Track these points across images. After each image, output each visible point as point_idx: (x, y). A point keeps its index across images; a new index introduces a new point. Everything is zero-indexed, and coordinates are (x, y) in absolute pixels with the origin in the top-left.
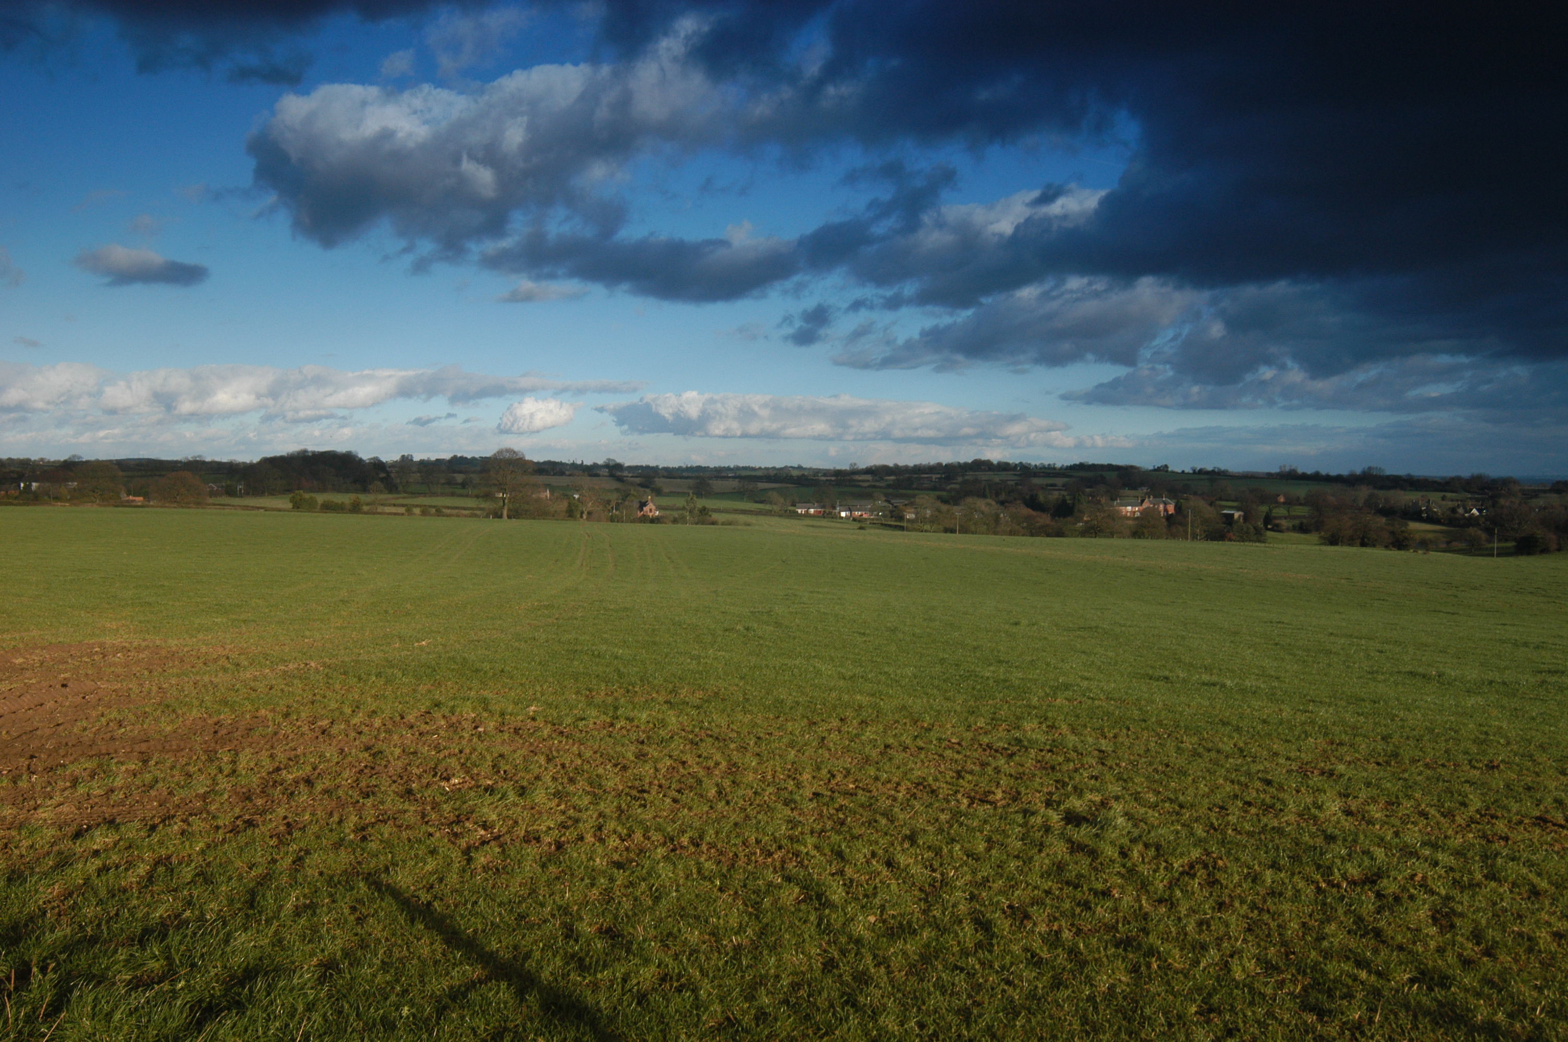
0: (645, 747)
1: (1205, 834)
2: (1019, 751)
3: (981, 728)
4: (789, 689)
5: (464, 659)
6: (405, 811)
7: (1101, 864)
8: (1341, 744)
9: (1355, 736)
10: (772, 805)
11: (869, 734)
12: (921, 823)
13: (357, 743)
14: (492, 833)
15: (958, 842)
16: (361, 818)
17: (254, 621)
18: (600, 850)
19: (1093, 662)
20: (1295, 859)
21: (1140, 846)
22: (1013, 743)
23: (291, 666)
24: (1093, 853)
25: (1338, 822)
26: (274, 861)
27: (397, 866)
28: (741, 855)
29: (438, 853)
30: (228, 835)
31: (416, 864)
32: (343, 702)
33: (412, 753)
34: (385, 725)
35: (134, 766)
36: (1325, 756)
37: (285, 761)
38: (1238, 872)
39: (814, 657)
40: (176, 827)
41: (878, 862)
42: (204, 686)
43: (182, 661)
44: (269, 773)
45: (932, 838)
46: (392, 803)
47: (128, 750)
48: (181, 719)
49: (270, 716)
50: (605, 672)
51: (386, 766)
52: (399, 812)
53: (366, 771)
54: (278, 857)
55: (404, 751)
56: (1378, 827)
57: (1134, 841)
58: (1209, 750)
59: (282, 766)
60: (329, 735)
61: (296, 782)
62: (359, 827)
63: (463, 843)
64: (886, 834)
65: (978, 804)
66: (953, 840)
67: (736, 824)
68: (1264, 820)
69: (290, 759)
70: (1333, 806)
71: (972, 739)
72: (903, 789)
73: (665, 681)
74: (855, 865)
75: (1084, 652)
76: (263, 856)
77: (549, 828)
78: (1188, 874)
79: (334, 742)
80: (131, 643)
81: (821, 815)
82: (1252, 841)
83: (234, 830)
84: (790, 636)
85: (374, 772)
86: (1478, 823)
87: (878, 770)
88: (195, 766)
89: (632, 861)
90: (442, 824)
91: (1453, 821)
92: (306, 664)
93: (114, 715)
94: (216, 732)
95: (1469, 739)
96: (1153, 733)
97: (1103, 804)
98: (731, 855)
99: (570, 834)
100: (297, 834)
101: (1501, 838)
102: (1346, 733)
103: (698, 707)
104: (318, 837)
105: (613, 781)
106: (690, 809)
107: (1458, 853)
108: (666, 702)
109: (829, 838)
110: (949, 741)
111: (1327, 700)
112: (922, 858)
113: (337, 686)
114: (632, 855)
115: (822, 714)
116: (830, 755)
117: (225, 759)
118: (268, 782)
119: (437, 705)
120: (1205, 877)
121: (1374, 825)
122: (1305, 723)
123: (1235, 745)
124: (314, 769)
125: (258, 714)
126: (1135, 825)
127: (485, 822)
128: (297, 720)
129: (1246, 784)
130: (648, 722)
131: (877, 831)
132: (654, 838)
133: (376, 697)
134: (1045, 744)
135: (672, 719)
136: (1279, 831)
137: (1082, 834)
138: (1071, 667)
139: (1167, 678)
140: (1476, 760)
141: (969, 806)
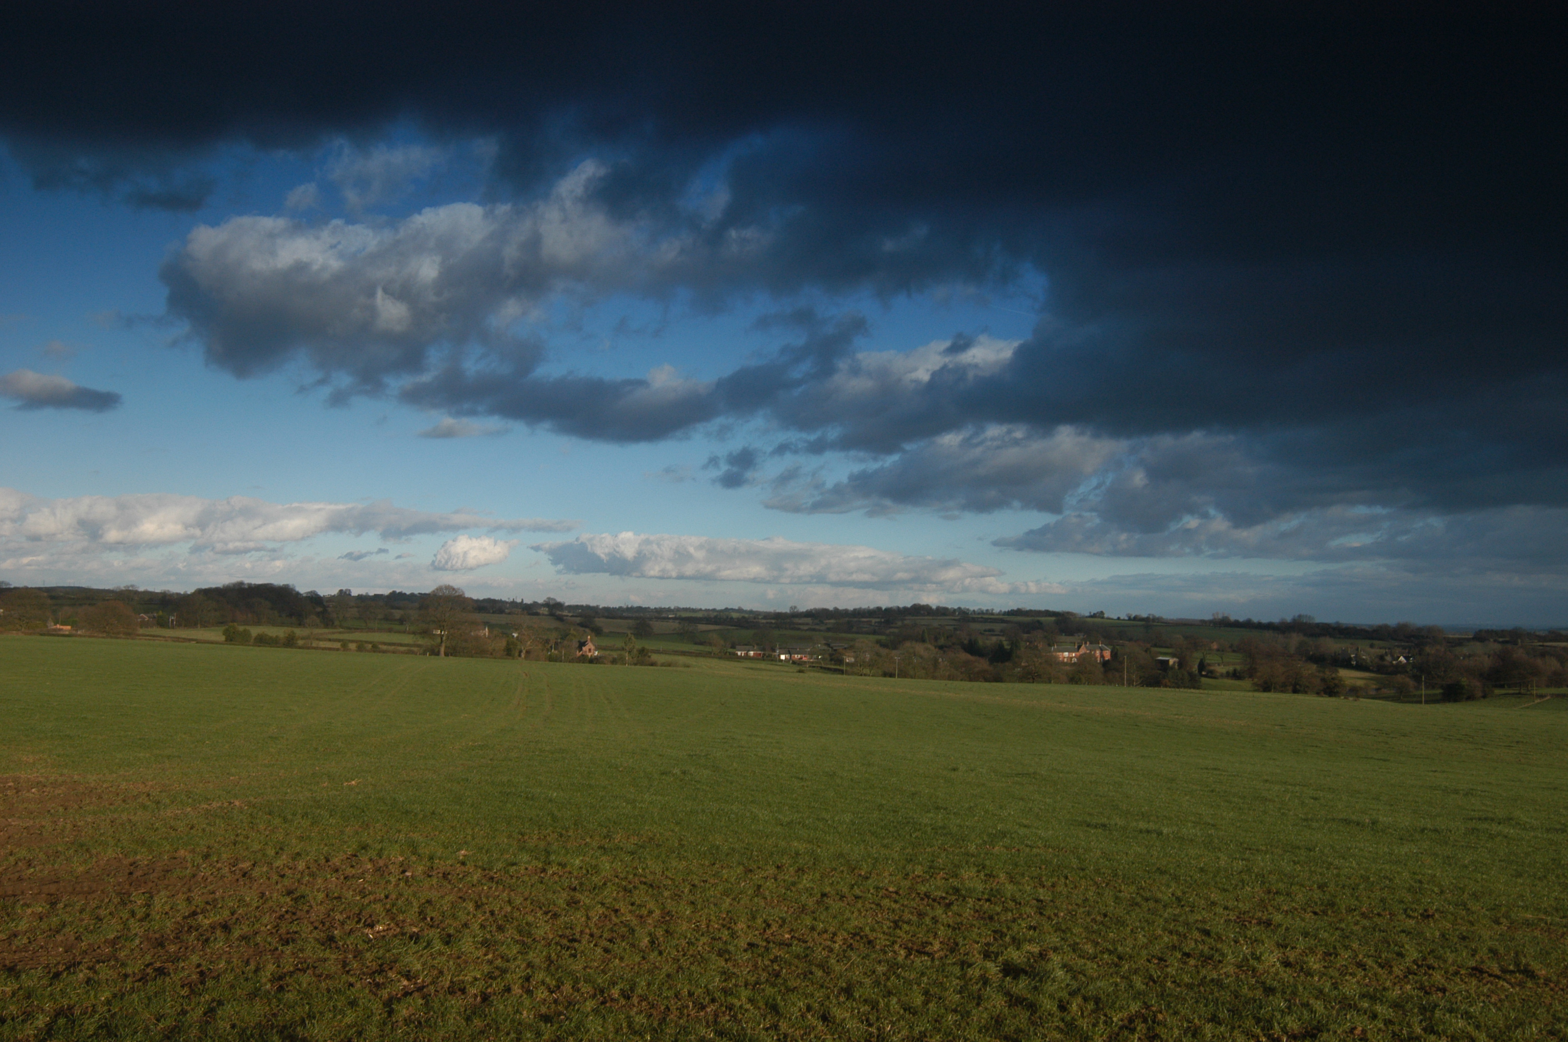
0: (577, 894)
1: (1144, 987)
2: (957, 900)
3: (919, 877)
4: (725, 834)
5: (394, 799)
6: (325, 960)
7: (1040, 1018)
8: (1277, 893)
9: (1292, 884)
10: (706, 956)
11: (805, 882)
12: (857, 973)
13: (279, 886)
14: (415, 983)
15: (895, 995)
16: (278, 966)
17: (179, 757)
18: (527, 1002)
19: (1031, 809)
20: (1233, 1011)
21: (1079, 1000)
22: (951, 891)
23: (215, 805)
24: (1032, 1007)
25: (1277, 974)
26: (184, 1012)
27: (314, 1018)
28: (673, 1008)
29: (358, 1005)
30: (136, 984)
31: (334, 1017)
32: (266, 844)
33: (336, 898)
34: (309, 868)
35: (41, 909)
36: (1262, 905)
37: (202, 905)
38: (1178, 1026)
39: (752, 802)
40: (81, 975)
41: (813, 1016)
42: (122, 824)
43: (100, 797)
44: (185, 918)
45: (867, 989)
46: (312, 951)
47: (36, 892)
48: (94, 860)
49: (189, 857)
50: (538, 816)
51: (308, 912)
52: (319, 960)
53: (287, 916)
54: (189, 1008)
55: (327, 896)
56: (1316, 979)
57: (1072, 994)
58: (1147, 900)
59: (199, 910)
60: (250, 878)
61: (213, 927)
62: (276, 976)
63: (385, 994)
64: (822, 986)
65: (915, 956)
66: (890, 993)
67: (668, 976)
68: (1204, 972)
69: (207, 903)
70: (1271, 958)
71: (910, 888)
72: (839, 941)
73: (600, 825)
74: (790, 1019)
75: (1022, 799)
76: (172, 1006)
77: (476, 979)
78: (1127, 1028)
79: (255, 886)
80: (47, 778)
81: (756, 966)
82: (1191, 994)
83: (143, 979)
84: (727, 781)
85: (295, 918)
86: (1415, 974)
87: (815, 919)
88: (106, 909)
89: (561, 1014)
90: (364, 974)
91: (1391, 972)
92: (230, 803)
93: (23, 853)
94: (131, 873)
95: (1403, 888)
96: (1091, 882)
97: (1042, 955)
98: (663, 1008)
99: (497, 986)
100: (210, 983)
101: (1439, 989)
102: (1282, 880)
103: (632, 853)
104: (232, 987)
105: (543, 929)
106: (621, 959)
107: (1396, 1005)
108: (600, 847)
109: (763, 990)
110: (887, 890)
111: (1264, 848)
112: (858, 1012)
113: (262, 827)
114: (560, 1008)
115: (758, 861)
116: (766, 904)
117: (139, 902)
118: (183, 927)
119: (364, 847)
120: (1144, 1031)
121: (1312, 976)
122: (1241, 872)
123: (1173, 895)
124: (233, 914)
125: (177, 855)
126: (1074, 978)
127: (409, 971)
128: (217, 862)
129: (1185, 935)
130: (581, 868)
131: (813, 983)
132: (583, 990)
133: (301, 838)
134: (983, 893)
135: (606, 865)
136: (1218, 983)
137: (1021, 987)
138: (1009, 814)
139: (1104, 826)
140: (1411, 910)
141: (906, 957)
